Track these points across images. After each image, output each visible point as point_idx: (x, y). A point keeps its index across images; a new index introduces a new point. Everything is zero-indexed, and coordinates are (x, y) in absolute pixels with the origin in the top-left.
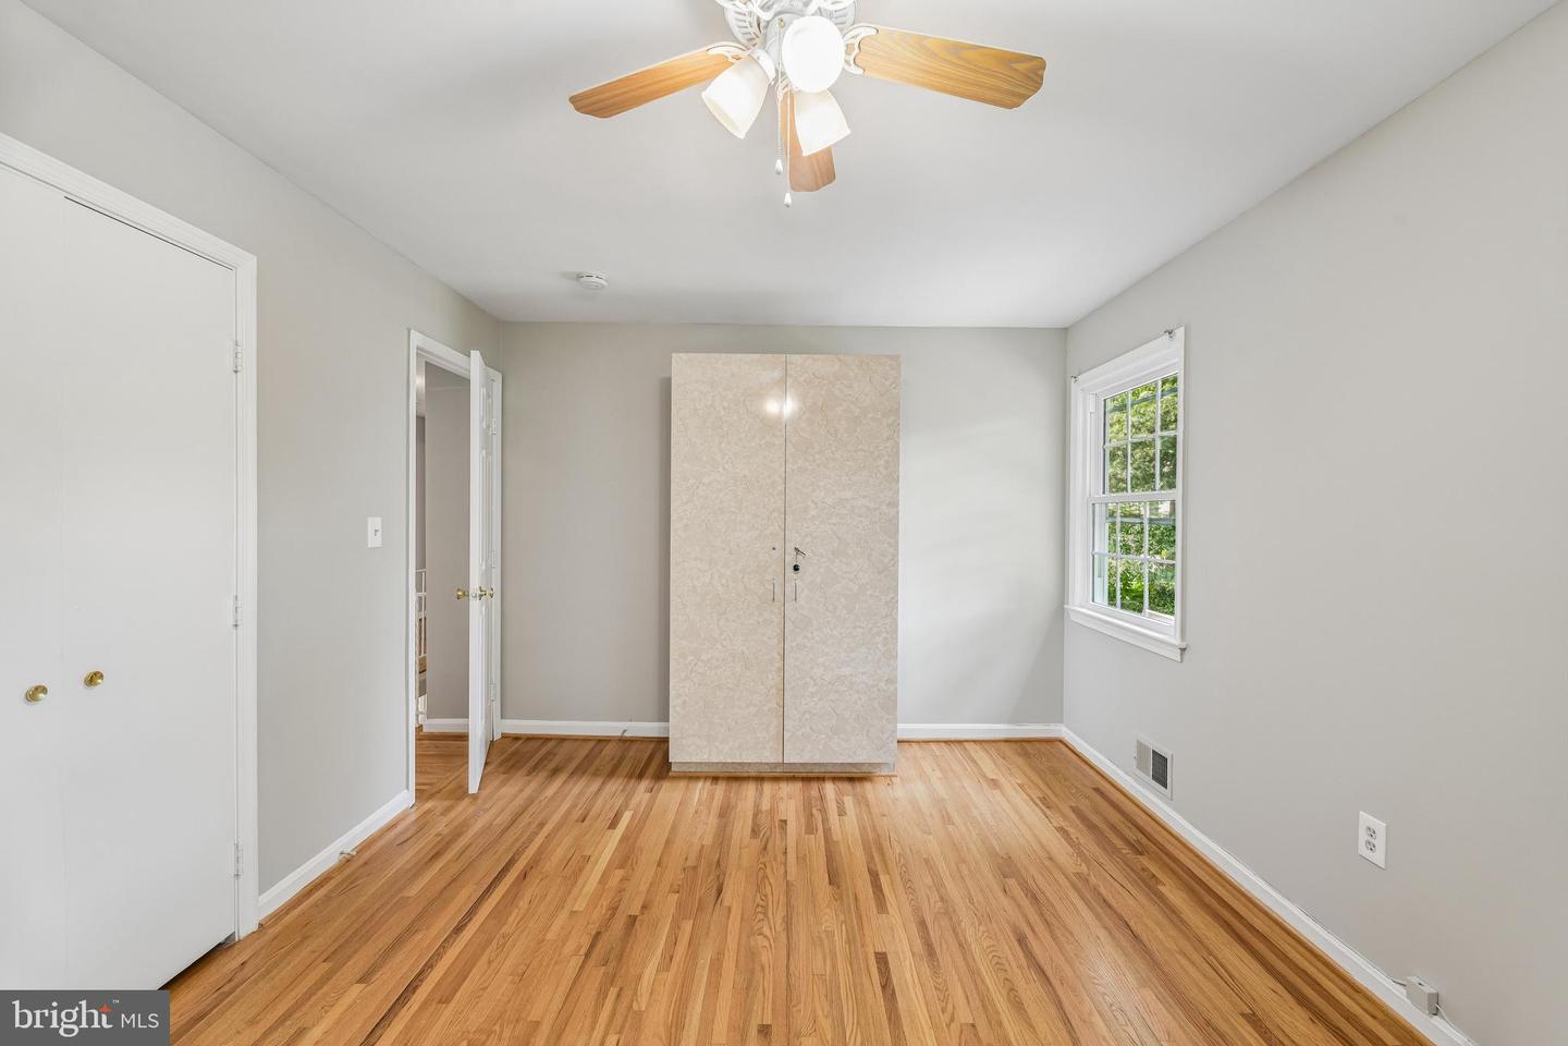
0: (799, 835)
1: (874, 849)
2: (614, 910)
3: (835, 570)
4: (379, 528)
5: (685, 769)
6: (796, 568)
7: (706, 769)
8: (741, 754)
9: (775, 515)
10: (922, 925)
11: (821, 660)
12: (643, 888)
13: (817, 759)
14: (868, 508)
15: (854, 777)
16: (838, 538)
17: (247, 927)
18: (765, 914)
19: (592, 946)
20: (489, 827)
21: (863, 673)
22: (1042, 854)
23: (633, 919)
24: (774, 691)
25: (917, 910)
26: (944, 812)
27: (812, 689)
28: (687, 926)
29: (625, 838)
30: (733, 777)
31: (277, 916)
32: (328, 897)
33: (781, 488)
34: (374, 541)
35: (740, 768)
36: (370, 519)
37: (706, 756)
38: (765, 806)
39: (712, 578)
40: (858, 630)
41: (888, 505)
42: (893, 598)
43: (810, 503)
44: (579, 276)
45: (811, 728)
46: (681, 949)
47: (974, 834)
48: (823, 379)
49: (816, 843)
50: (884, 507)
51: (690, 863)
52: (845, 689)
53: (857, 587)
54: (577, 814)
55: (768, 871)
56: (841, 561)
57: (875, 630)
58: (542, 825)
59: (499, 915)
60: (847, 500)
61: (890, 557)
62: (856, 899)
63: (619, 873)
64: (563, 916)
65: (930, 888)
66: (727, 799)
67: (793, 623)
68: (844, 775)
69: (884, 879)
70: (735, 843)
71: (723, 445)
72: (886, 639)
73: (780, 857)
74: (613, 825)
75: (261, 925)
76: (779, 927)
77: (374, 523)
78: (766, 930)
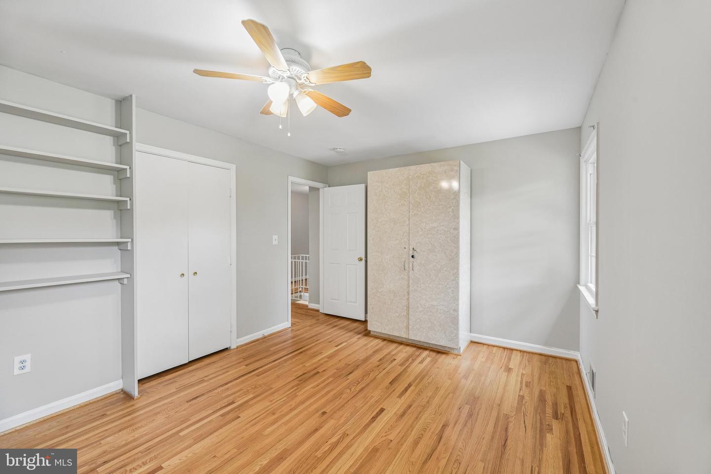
0: (396, 364)
1: (420, 378)
2: (316, 368)
3: (430, 258)
4: (277, 239)
5: (375, 334)
6: (413, 257)
7: (382, 336)
8: (393, 332)
9: (405, 234)
10: (410, 406)
11: (424, 297)
12: (329, 365)
13: (422, 340)
14: (445, 231)
15: (440, 351)
16: (431, 244)
17: (234, 346)
18: (357, 385)
19: (301, 376)
20: (303, 338)
21: (443, 305)
22: (497, 401)
23: (318, 372)
24: (405, 308)
25: (414, 401)
26: (467, 375)
27: (421, 309)
28: (331, 379)
29: (337, 350)
30: (390, 340)
31: (242, 346)
32: (255, 345)
33: (408, 223)
34: (275, 243)
35: (395, 338)
36: (274, 236)
37: (380, 330)
38: (393, 353)
39: (382, 260)
40: (440, 285)
41: (454, 229)
42: (456, 272)
43: (419, 229)
44: (334, 149)
45: (420, 326)
46: (322, 385)
47: (472, 385)
48: (424, 175)
49: (400, 369)
50: (452, 230)
51: (349, 363)
52: (434, 311)
53: (440, 266)
54: (330, 340)
55: (372, 373)
56: (432, 254)
57: (448, 286)
58: (317, 341)
59: (286, 361)
60: (435, 227)
61: (455, 253)
62: (394, 391)
63: (326, 359)
64: (302, 365)
65: (427, 397)
66: (383, 347)
67: (413, 280)
68: (436, 350)
69: (412, 388)
70: (371, 360)
71: (386, 206)
72: (453, 291)
73: (381, 370)
74: (336, 346)
75: (237, 347)
76: (358, 390)
77: (275, 237)
78: (353, 389)
